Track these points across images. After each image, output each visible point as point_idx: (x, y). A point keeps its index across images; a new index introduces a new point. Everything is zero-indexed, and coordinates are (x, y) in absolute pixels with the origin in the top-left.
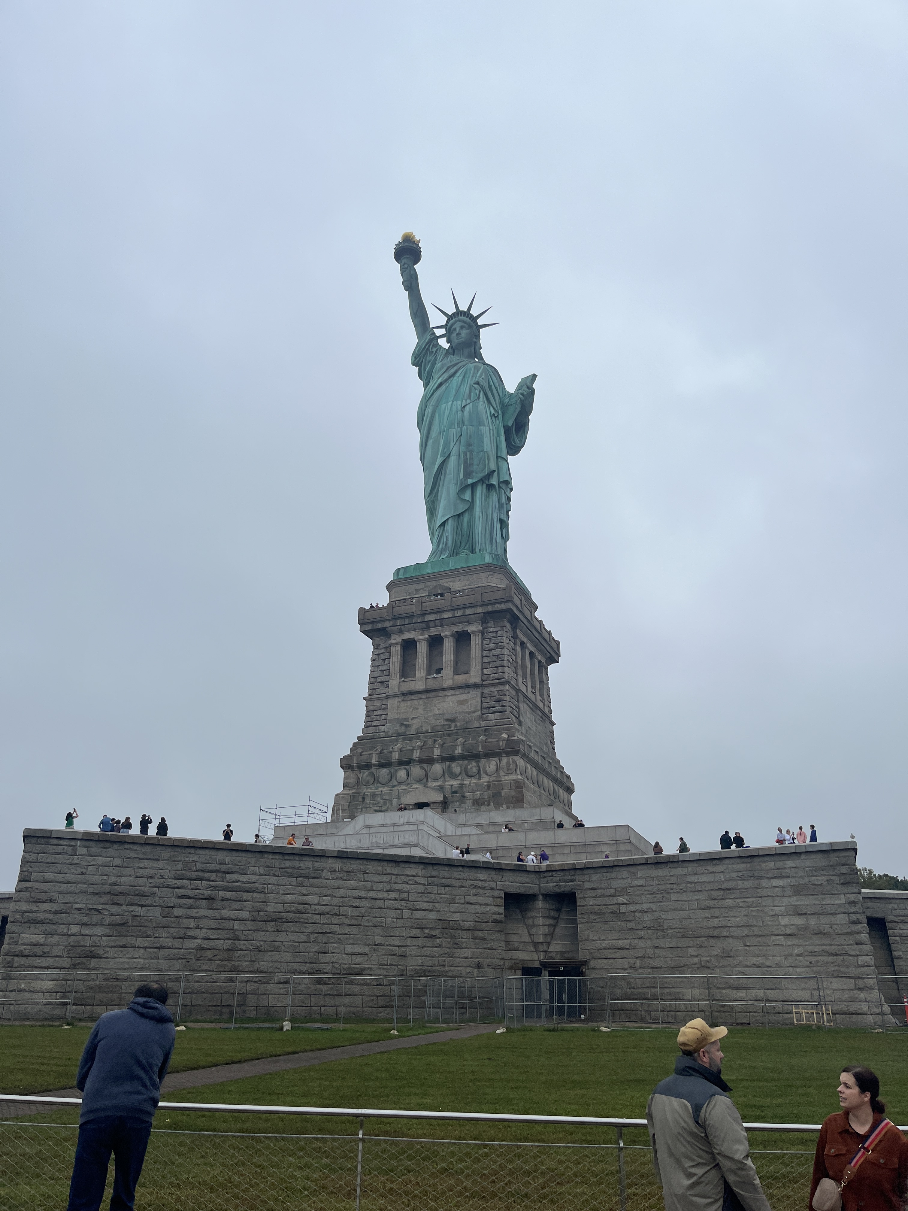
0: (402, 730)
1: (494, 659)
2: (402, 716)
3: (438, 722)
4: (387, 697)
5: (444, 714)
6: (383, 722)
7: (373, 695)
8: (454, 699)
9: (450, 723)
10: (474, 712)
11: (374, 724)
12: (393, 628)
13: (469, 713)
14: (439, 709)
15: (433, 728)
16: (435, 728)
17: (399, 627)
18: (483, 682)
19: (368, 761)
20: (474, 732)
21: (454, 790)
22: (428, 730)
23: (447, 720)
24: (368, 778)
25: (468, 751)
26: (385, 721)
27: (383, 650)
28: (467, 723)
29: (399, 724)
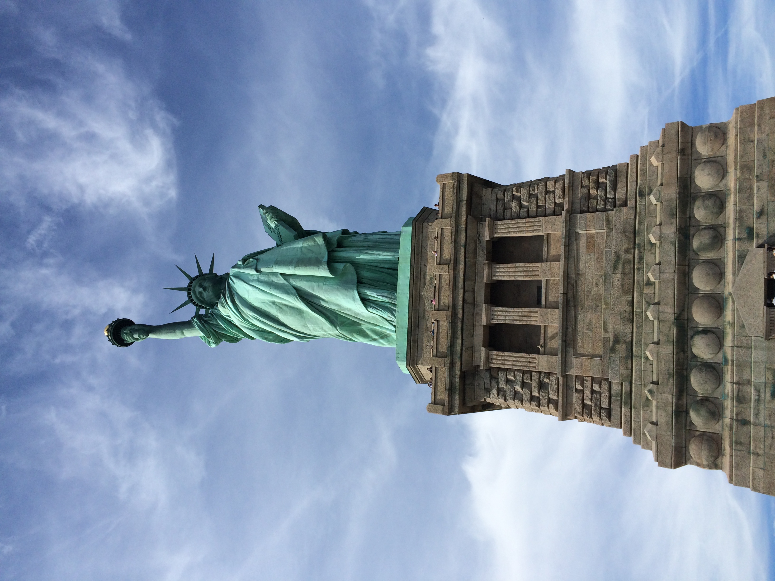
0: (621, 348)
1: (533, 200)
3: (617, 283)
4: (565, 376)
5: (605, 276)
6: (605, 386)
7: (558, 405)
8: (583, 258)
9: (621, 261)
10: (608, 222)
11: (605, 405)
12: (463, 359)
13: (610, 230)
14: (597, 284)
15: (624, 292)
16: (625, 288)
17: (464, 348)
18: (564, 213)
19: (670, 409)
20: (642, 215)
21: (744, 235)
22: (628, 302)
23: (615, 268)
24: (703, 412)
25: (672, 215)
26: (603, 382)
27: (494, 383)
28: (624, 232)
29: (612, 355)
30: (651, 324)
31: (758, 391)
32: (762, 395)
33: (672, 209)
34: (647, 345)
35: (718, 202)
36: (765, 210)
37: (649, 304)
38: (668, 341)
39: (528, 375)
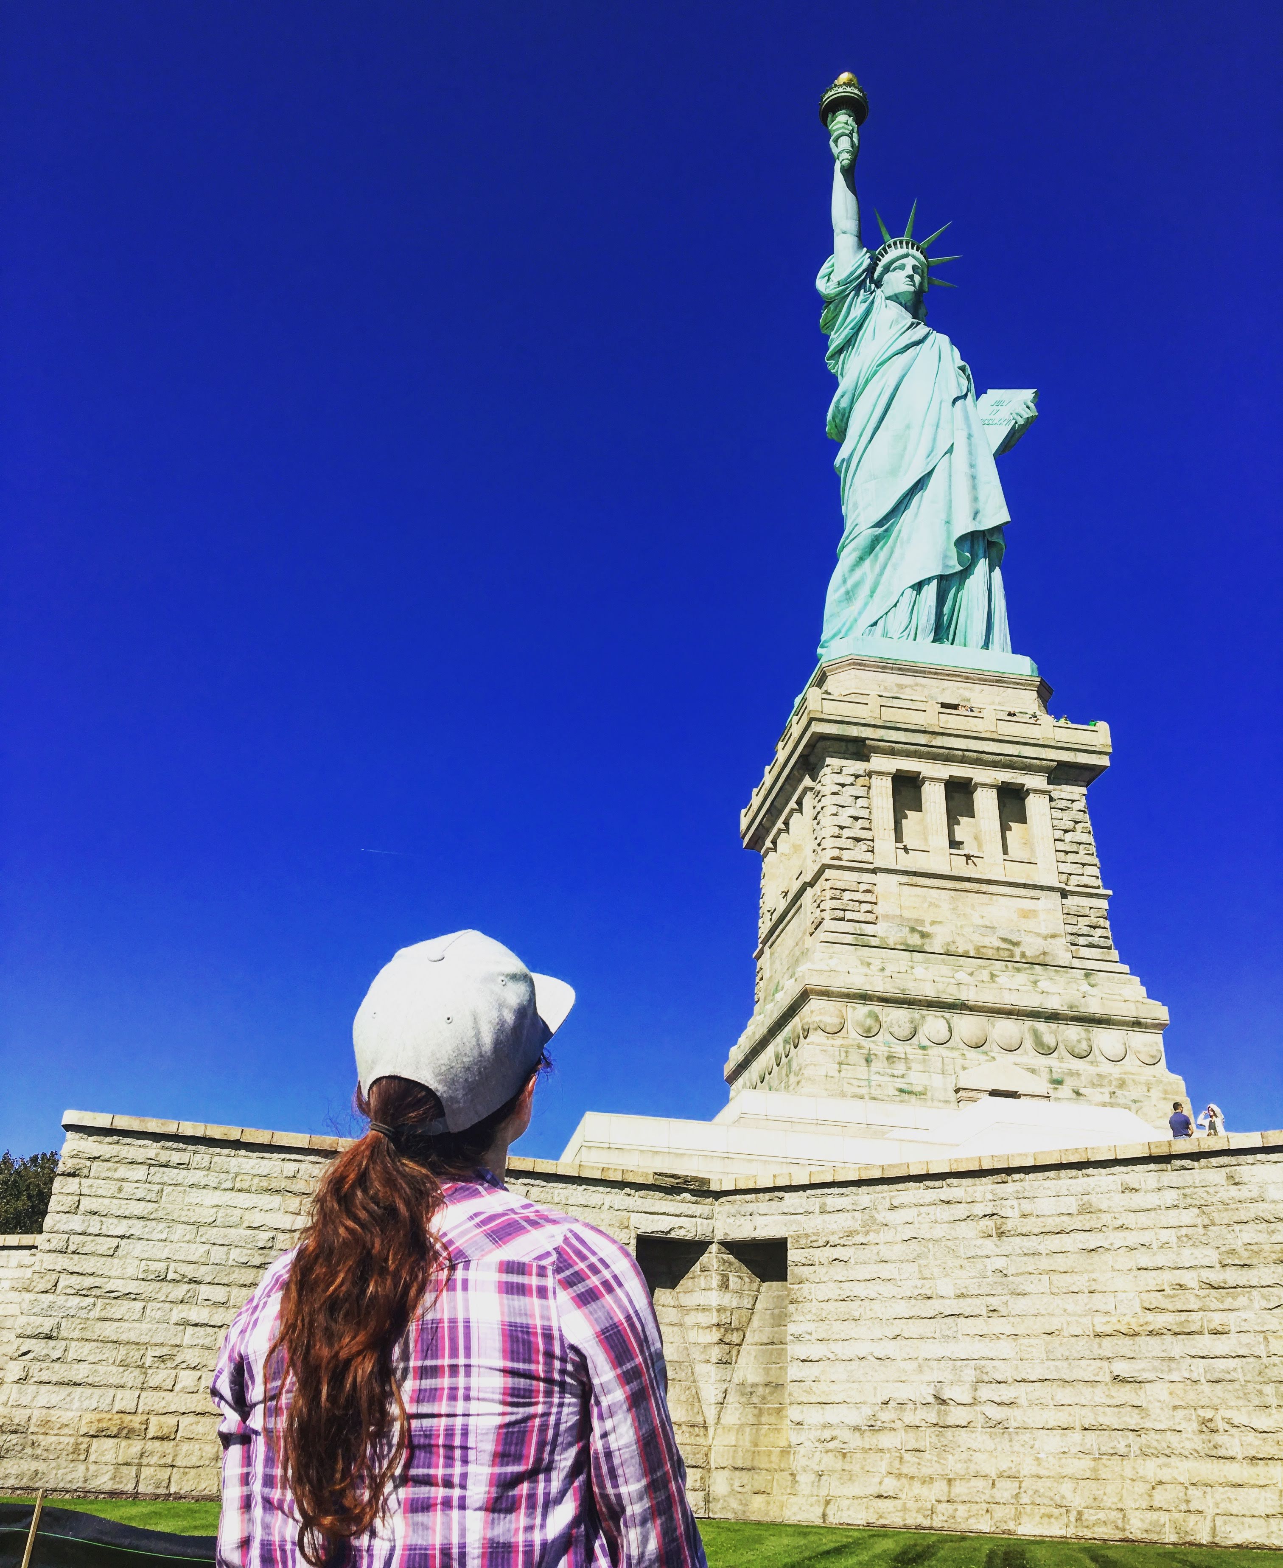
0: (915, 940)
1: (1074, 848)
2: (906, 914)
3: (986, 940)
4: (874, 871)
5: (995, 928)
6: (870, 917)
7: (839, 858)
8: (1012, 903)
9: (1011, 947)
10: (1053, 936)
11: (849, 915)
12: (879, 742)
13: (1045, 938)
14: (985, 917)
15: (977, 949)
16: (982, 950)
17: (893, 745)
18: (1063, 886)
19: (868, 987)
20: (1065, 975)
21: (1055, 1076)
22: (968, 952)
23: (1004, 940)
24: (869, 1022)
25: (1071, 1007)
26: (874, 916)
27: (851, 779)
28: (1044, 953)
29: (908, 929)
30: (951, 975)
31: (903, 1076)
32: (899, 1080)
33: (1077, 1007)
34: (926, 969)
35: (1085, 1054)
36: (1081, 1097)
37: (971, 974)
38: (938, 992)
39: (868, 826)
